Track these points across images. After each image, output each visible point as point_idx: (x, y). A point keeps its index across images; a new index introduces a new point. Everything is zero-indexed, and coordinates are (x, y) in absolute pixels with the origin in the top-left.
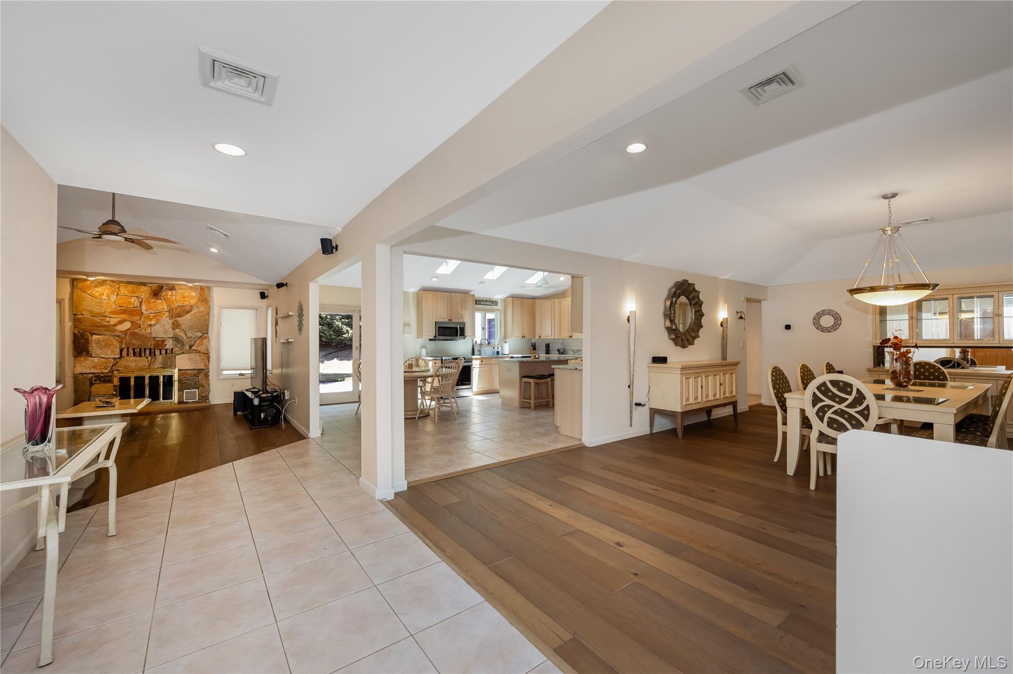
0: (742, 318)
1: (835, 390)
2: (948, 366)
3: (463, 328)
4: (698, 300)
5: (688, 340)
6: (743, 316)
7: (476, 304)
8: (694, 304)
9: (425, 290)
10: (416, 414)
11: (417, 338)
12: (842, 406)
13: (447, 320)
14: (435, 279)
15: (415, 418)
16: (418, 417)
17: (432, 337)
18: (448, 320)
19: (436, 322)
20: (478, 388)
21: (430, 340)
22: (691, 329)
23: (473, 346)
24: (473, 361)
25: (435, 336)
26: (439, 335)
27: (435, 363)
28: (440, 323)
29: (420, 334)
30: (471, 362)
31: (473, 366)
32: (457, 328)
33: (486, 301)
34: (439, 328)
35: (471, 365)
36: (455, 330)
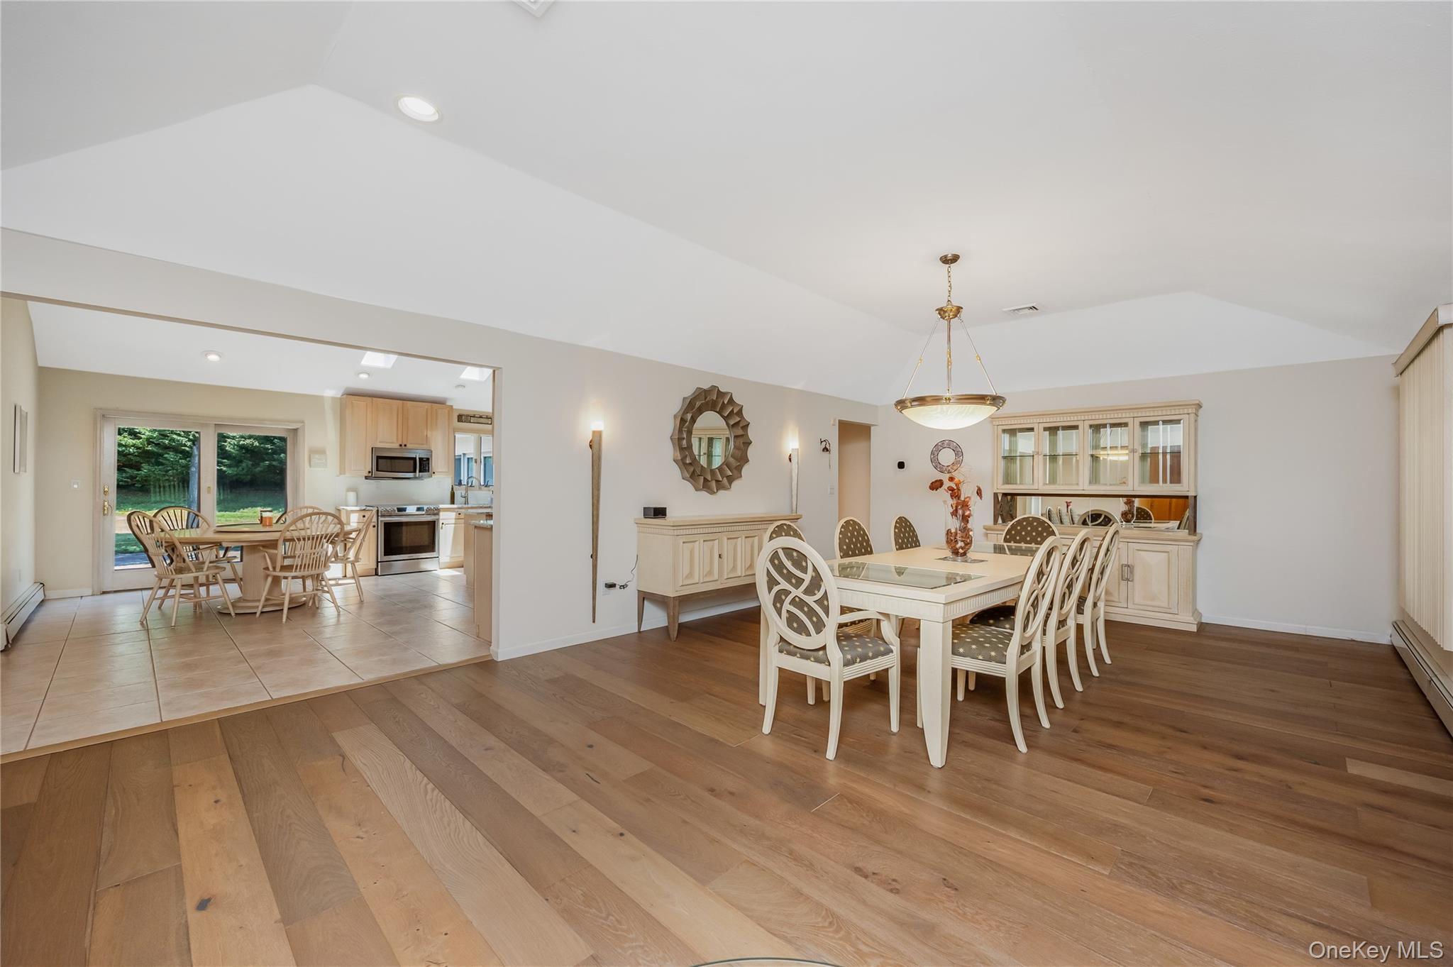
0: (827, 450)
1: (788, 564)
2: (1097, 522)
4: (738, 419)
5: (717, 481)
6: (828, 447)
7: (460, 421)
8: (733, 426)
9: (353, 394)
10: (257, 607)
11: (341, 474)
12: (799, 592)
13: (397, 446)
14: (364, 376)
15: (256, 613)
16: (262, 613)
17: (365, 474)
18: (399, 444)
19: (372, 448)
20: (451, 558)
21: (361, 478)
22: (726, 465)
23: (452, 488)
24: (441, 513)
25: (371, 472)
26: (377, 470)
27: (364, 516)
28: (380, 449)
29: (345, 467)
30: (438, 514)
31: (441, 522)
32: (415, 458)
33: (481, 417)
34: (378, 458)
35: (438, 520)
36: (412, 462)
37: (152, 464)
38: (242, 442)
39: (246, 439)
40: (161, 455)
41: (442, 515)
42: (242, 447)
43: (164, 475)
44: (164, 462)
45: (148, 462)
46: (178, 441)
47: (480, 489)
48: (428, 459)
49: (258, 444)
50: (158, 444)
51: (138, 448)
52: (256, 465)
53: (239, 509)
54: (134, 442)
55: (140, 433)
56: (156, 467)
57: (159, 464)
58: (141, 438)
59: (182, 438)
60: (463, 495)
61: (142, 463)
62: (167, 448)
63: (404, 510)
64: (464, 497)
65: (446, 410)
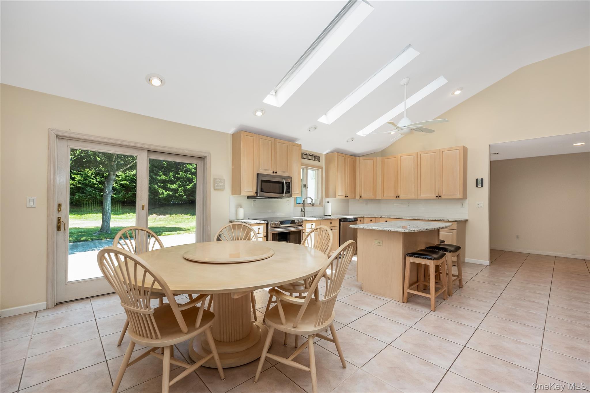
3: (289, 183)
7: (303, 158)
9: (245, 131)
11: (233, 194)
13: (270, 173)
17: (252, 194)
18: (272, 172)
19: (258, 174)
21: (248, 197)
24: (304, 225)
25: (257, 193)
26: (261, 191)
27: (259, 228)
28: (262, 175)
29: (236, 189)
30: (302, 226)
32: (283, 182)
34: (262, 181)
35: (303, 230)
36: (281, 185)
37: (80, 193)
38: (121, 182)
39: (123, 181)
40: (84, 189)
42: (121, 185)
43: (86, 198)
44: (86, 192)
45: (78, 192)
46: (92, 182)
49: (128, 184)
50: (83, 183)
51: (74, 185)
52: (127, 193)
53: (120, 215)
54: (72, 182)
55: (75, 178)
56: (82, 194)
57: (83, 193)
58: (75, 180)
59: (94, 181)
61: (76, 193)
62: (86, 185)
64: (303, 212)
65: (298, 147)
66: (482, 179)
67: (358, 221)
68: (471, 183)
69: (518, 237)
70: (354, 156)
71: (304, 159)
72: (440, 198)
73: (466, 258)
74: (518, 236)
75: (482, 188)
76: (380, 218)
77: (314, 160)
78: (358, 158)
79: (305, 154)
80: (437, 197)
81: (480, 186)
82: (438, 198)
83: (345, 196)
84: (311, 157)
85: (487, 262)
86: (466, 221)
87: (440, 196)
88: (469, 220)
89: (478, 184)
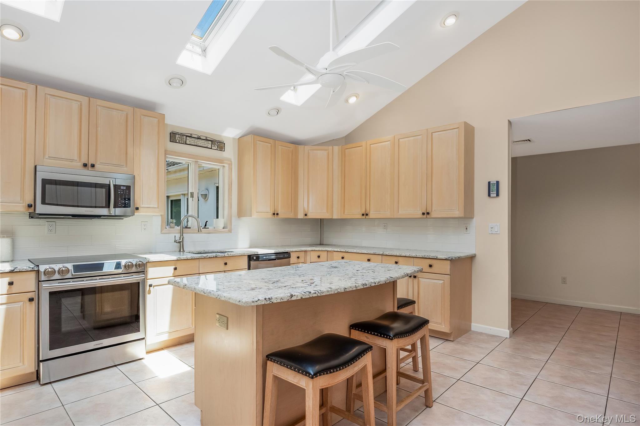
7: (172, 140)
17: (21, 208)
18: (80, 164)
25: (34, 206)
26: (44, 202)
30: (144, 272)
31: (149, 282)
32: (109, 185)
33: (199, 138)
34: (46, 182)
35: (144, 281)
36: (103, 191)
41: (152, 272)
47: (199, 231)
48: (128, 188)
60: (177, 238)
63: (100, 267)
64: (180, 242)
65: (157, 120)
66: (498, 183)
67: (293, 259)
68: (480, 189)
69: (564, 281)
70: (296, 143)
71: (186, 144)
72: (428, 216)
73: (472, 324)
74: (564, 278)
75: (498, 199)
76: (334, 252)
77: (211, 148)
78: (301, 148)
79: (187, 136)
80: (423, 214)
81: (493, 194)
82: (425, 216)
83: (272, 213)
84: (203, 141)
85: (505, 332)
86: (472, 258)
87: (428, 213)
88: (477, 255)
89: (491, 190)
